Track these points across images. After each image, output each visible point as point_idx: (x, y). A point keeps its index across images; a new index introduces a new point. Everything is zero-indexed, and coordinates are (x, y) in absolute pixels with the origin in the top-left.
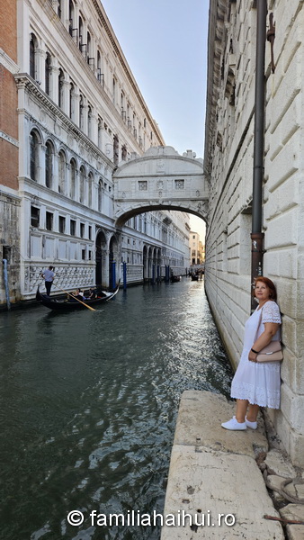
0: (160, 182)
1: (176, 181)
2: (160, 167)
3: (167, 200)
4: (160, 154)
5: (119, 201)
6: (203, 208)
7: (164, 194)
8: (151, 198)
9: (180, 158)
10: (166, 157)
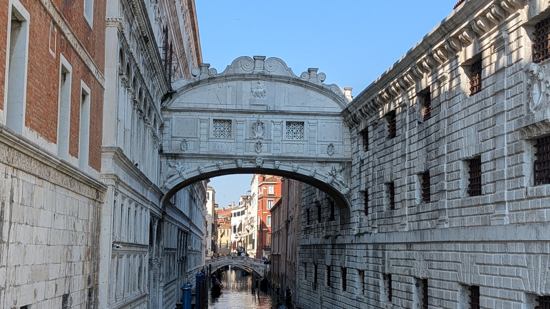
0: (259, 123)
1: (288, 123)
2: (257, 95)
3: (272, 159)
4: (258, 70)
5: (175, 156)
6: (340, 177)
7: (265, 147)
8: (240, 153)
9: (298, 82)
10: (270, 78)
